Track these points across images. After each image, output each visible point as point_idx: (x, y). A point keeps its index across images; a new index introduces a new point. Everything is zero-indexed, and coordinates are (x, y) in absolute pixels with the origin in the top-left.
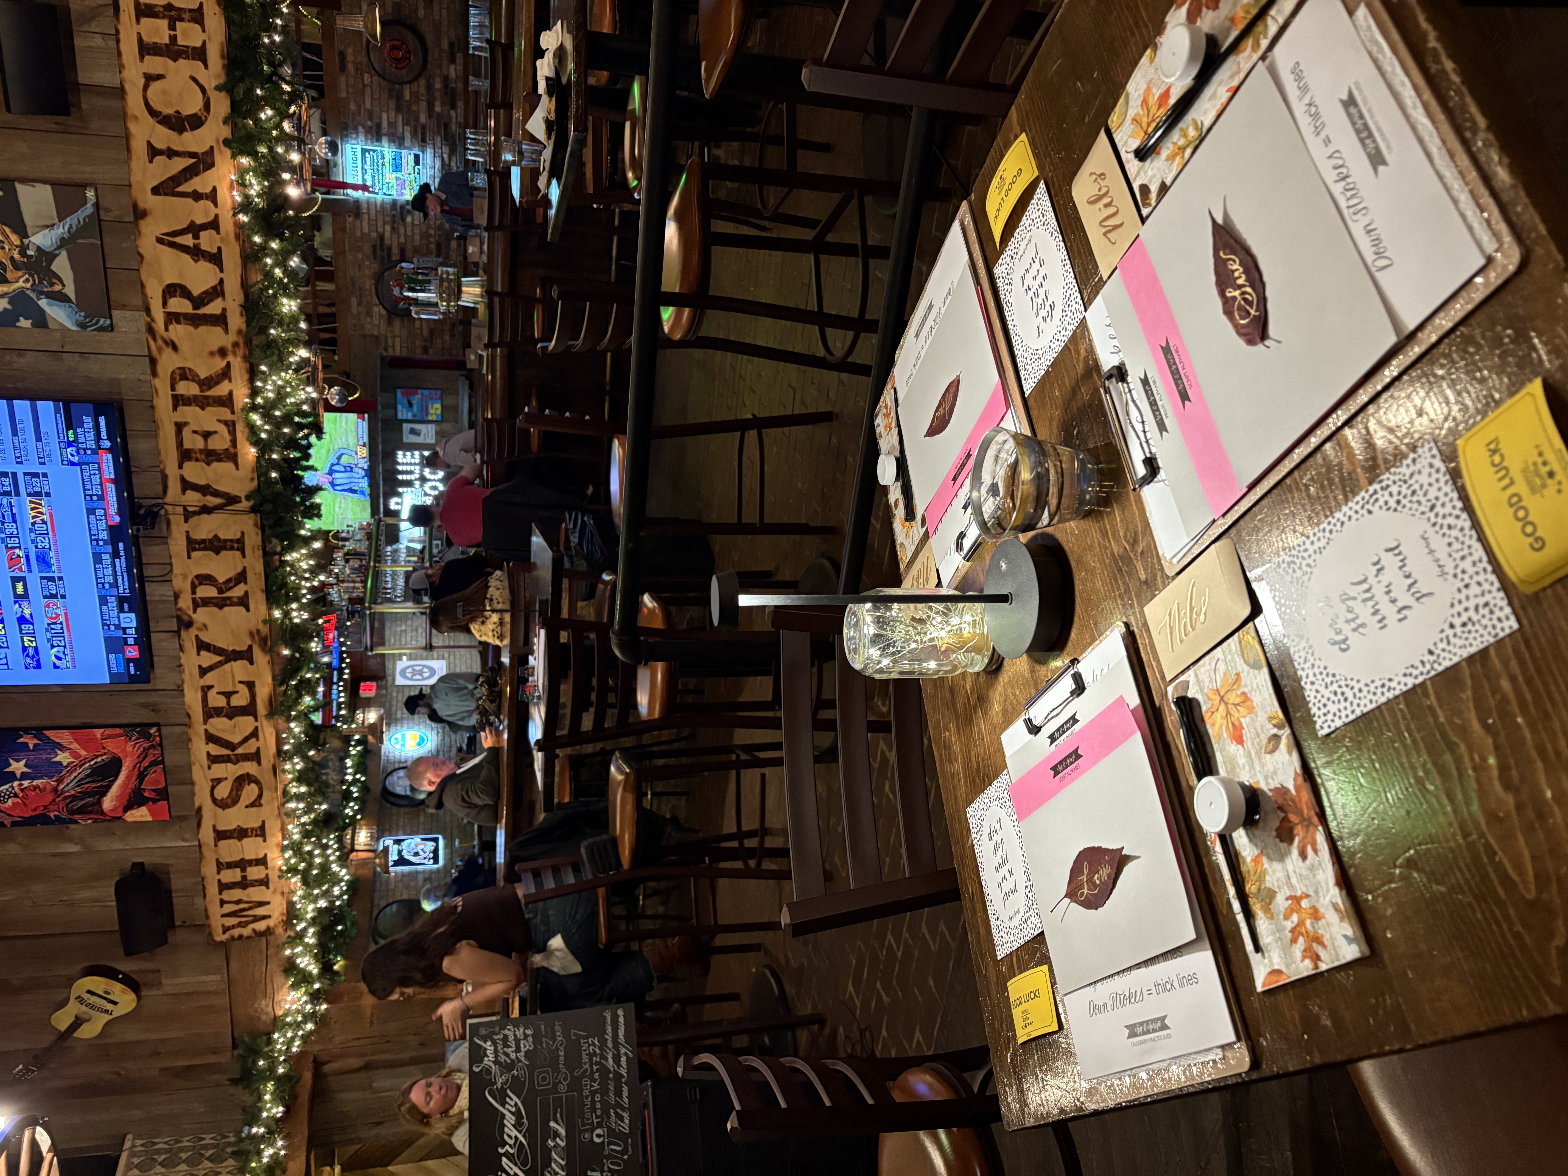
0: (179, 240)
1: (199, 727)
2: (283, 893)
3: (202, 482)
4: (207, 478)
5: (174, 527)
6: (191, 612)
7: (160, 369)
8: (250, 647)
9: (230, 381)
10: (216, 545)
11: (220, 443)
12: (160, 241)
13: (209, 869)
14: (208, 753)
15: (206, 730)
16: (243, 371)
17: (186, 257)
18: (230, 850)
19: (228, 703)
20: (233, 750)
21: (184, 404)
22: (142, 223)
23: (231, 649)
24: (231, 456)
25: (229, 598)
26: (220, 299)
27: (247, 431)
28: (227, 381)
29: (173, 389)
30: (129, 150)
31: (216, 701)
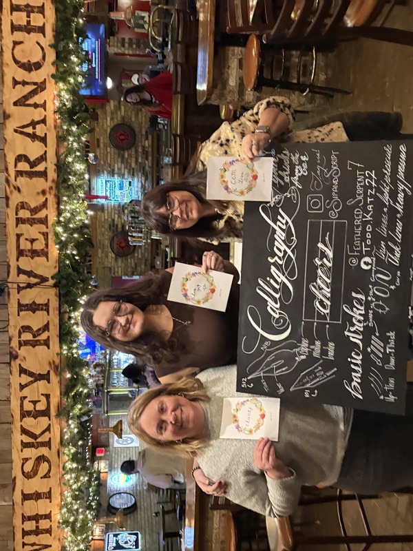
0: (25, 130)
1: (18, 424)
2: (59, 540)
3: (28, 269)
4: (31, 267)
5: (11, 297)
6: (17, 350)
7: (11, 203)
8: (49, 372)
9: (47, 209)
10: (33, 308)
11: (38, 246)
12: (16, 131)
13: (17, 521)
14: (22, 441)
15: (21, 426)
16: (54, 203)
17: (29, 139)
18: (31, 508)
19: (35, 408)
20: (36, 440)
21: (22, 223)
22: (7, 121)
23: (38, 373)
24: (44, 253)
25: (39, 340)
26: (44, 162)
27: (54, 238)
28: (45, 209)
29: (17, 214)
30: (3, 82)
31: (28, 406)
